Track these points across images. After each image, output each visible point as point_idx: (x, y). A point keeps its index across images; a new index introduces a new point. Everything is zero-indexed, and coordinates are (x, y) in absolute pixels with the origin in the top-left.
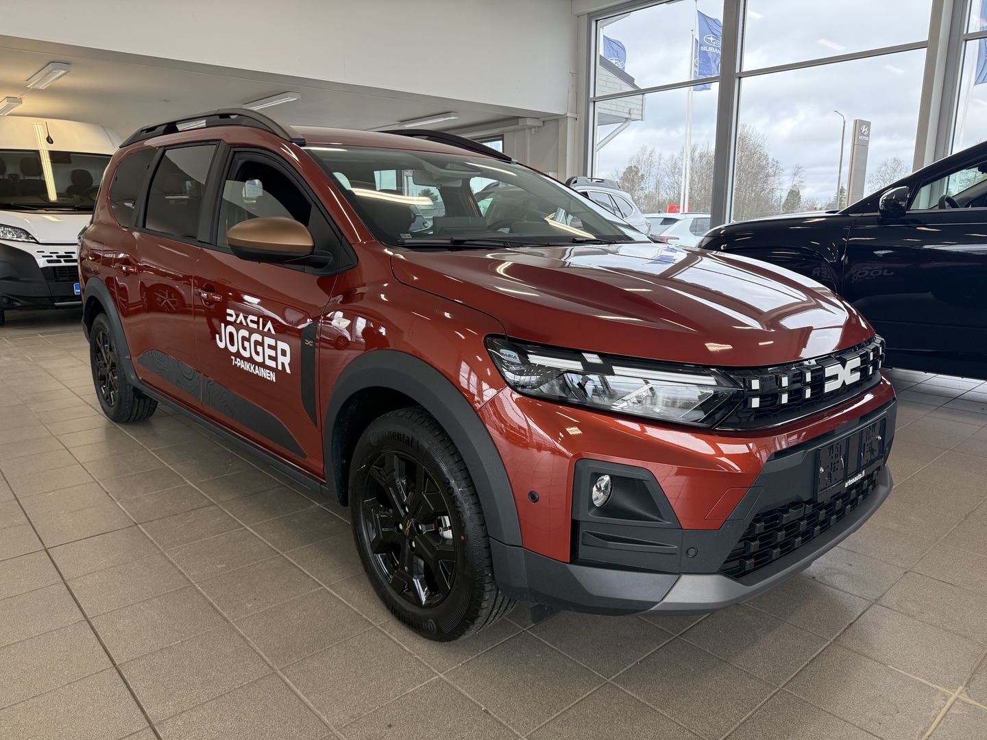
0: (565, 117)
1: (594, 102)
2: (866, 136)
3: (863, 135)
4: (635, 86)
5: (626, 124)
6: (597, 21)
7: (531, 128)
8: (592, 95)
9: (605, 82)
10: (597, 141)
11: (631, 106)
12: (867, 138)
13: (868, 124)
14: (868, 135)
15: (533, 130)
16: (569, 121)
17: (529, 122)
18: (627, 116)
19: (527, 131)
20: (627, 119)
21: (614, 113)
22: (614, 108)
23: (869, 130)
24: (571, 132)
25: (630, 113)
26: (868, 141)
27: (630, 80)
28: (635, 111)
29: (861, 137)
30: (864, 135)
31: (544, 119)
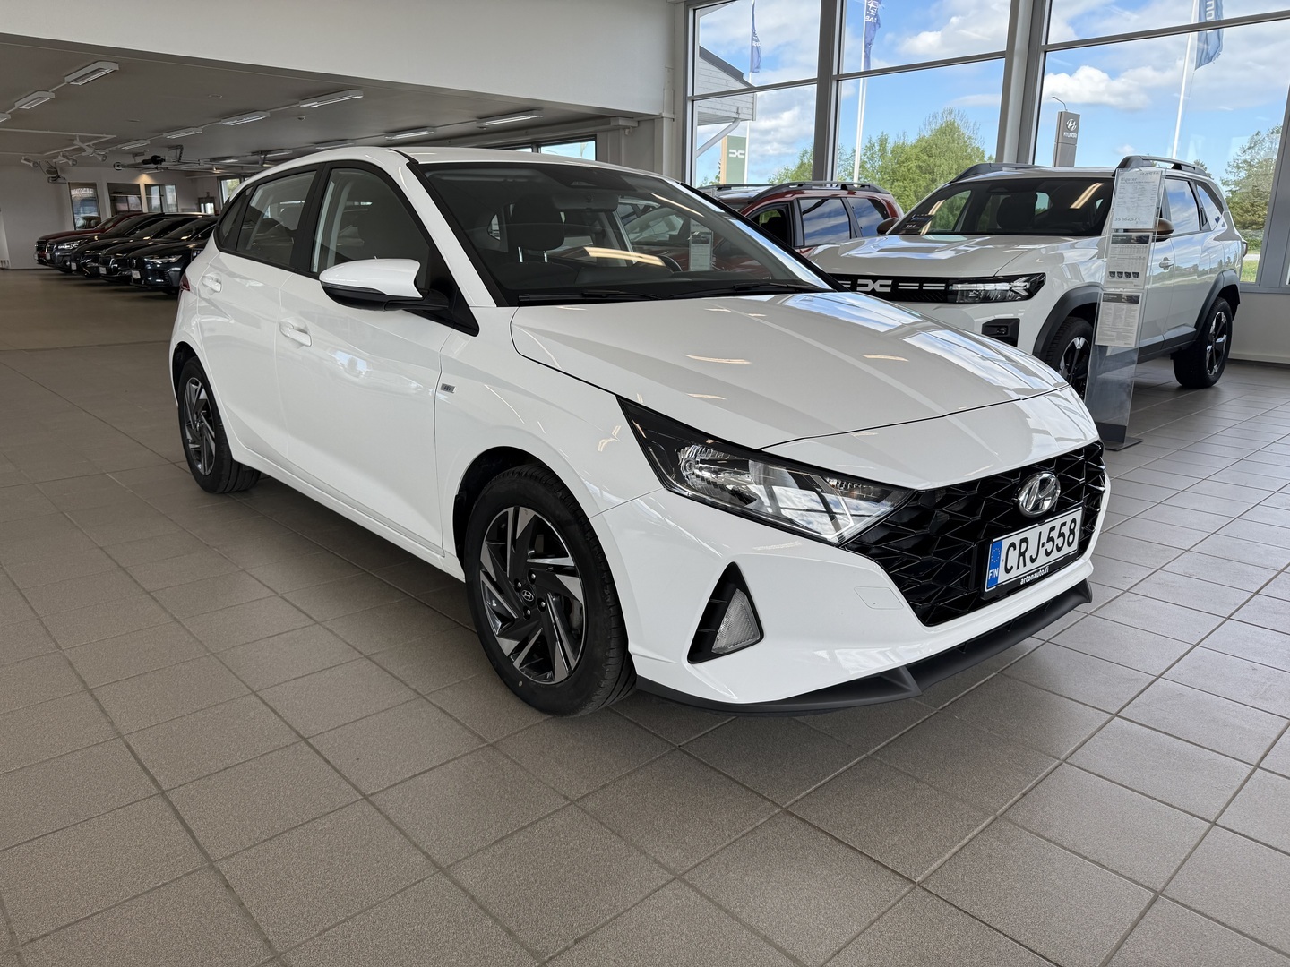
0: (660, 118)
1: (693, 101)
2: (1074, 132)
3: (1069, 130)
4: (745, 83)
5: (735, 125)
6: (695, 10)
7: (625, 128)
8: (689, 94)
9: (705, 78)
10: (698, 144)
11: (740, 104)
12: (1074, 135)
13: (1076, 118)
14: (1076, 131)
15: (627, 130)
16: (666, 123)
17: (622, 122)
18: (737, 116)
19: (622, 131)
20: (736, 119)
21: (719, 113)
22: (719, 106)
23: (1077, 124)
24: (667, 133)
25: (738, 113)
26: (1076, 139)
27: (738, 75)
28: (745, 110)
29: (1066, 134)
30: (1072, 132)
31: (639, 119)
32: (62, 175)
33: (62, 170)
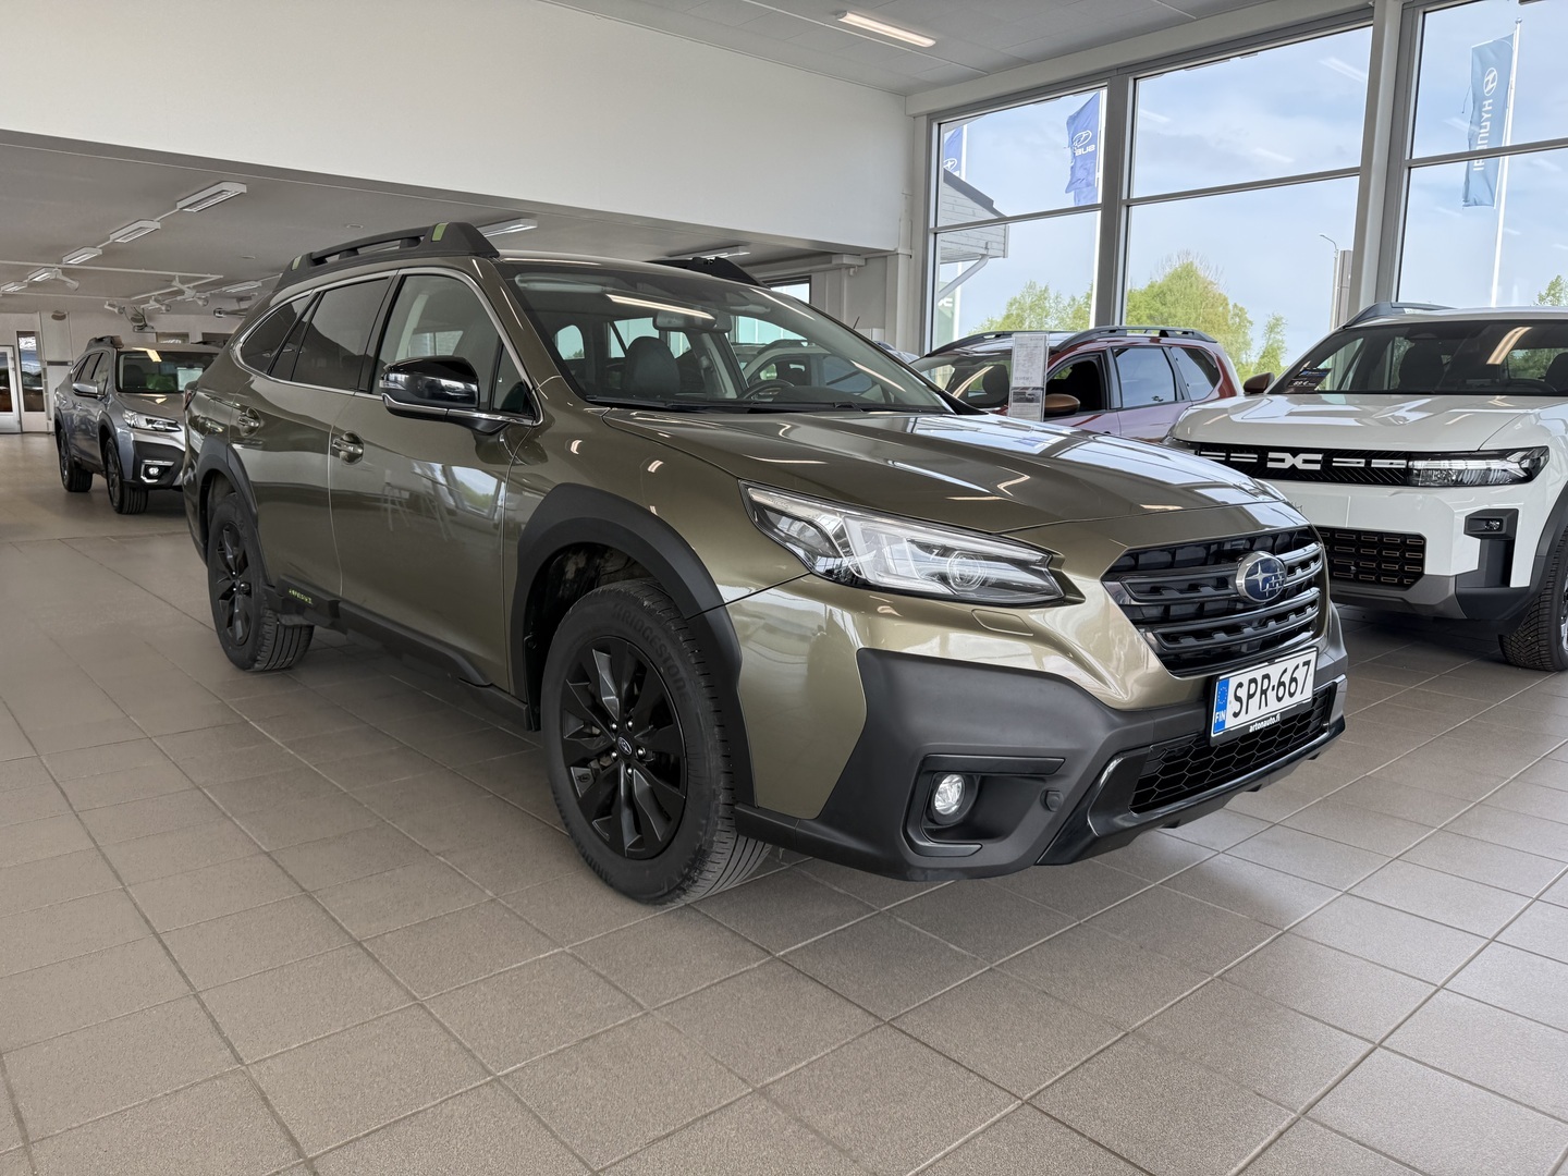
0: (895, 254)
1: (936, 234)
4: (994, 211)
5: (982, 262)
6: (939, 124)
7: (849, 267)
8: (932, 225)
9: (953, 204)
11: (989, 238)
15: (852, 270)
16: (901, 260)
17: (846, 260)
18: (983, 251)
19: (844, 271)
20: (983, 256)
21: (963, 249)
22: (964, 240)
25: (986, 248)
27: (987, 203)
28: (995, 245)
31: (867, 256)
32: (149, 324)
33: (151, 319)
